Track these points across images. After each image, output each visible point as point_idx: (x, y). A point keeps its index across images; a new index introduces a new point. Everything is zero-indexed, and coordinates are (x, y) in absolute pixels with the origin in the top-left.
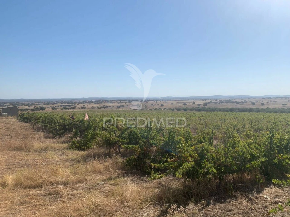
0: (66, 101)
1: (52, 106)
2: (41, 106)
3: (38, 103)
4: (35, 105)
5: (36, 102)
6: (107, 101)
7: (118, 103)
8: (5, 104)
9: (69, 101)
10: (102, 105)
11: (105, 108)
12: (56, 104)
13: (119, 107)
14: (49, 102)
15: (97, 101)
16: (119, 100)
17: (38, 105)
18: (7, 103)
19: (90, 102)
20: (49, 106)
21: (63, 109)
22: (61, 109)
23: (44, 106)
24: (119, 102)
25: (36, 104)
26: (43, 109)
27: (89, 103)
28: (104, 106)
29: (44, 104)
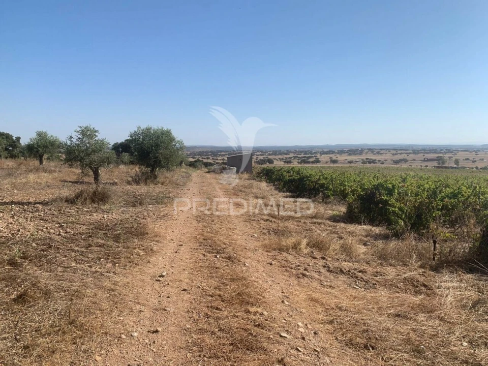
0: (301, 150)
1: (281, 157)
2: (265, 156)
3: (260, 153)
4: (257, 155)
5: (258, 151)
6: (371, 150)
7: (393, 154)
8: (219, 154)
9: (306, 150)
10: (364, 157)
11: (370, 163)
12: (286, 154)
13: (396, 162)
14: (277, 152)
15: (353, 151)
16: (395, 150)
17: (261, 155)
18: (221, 152)
19: (341, 152)
20: (277, 157)
21: (301, 163)
22: (299, 163)
23: (270, 157)
24: (394, 152)
25: (258, 153)
26: (270, 161)
27: (338, 153)
28: (367, 159)
29: (270, 155)
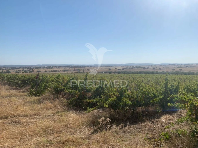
0: (26, 67)
1: (16, 70)
2: (7, 70)
3: (5, 68)
5: (3, 68)
6: (56, 67)
7: (64, 68)
9: (29, 67)
10: (52, 70)
11: (54, 72)
12: (18, 69)
13: (64, 71)
14: (13, 68)
15: (49, 67)
16: (65, 66)
17: (5, 69)
19: (44, 67)
20: (13, 70)
21: (23, 72)
22: (22, 72)
23: (10, 70)
24: (65, 67)
25: (3, 69)
26: (8, 72)
27: (43, 68)
28: (54, 70)
29: (10, 69)
